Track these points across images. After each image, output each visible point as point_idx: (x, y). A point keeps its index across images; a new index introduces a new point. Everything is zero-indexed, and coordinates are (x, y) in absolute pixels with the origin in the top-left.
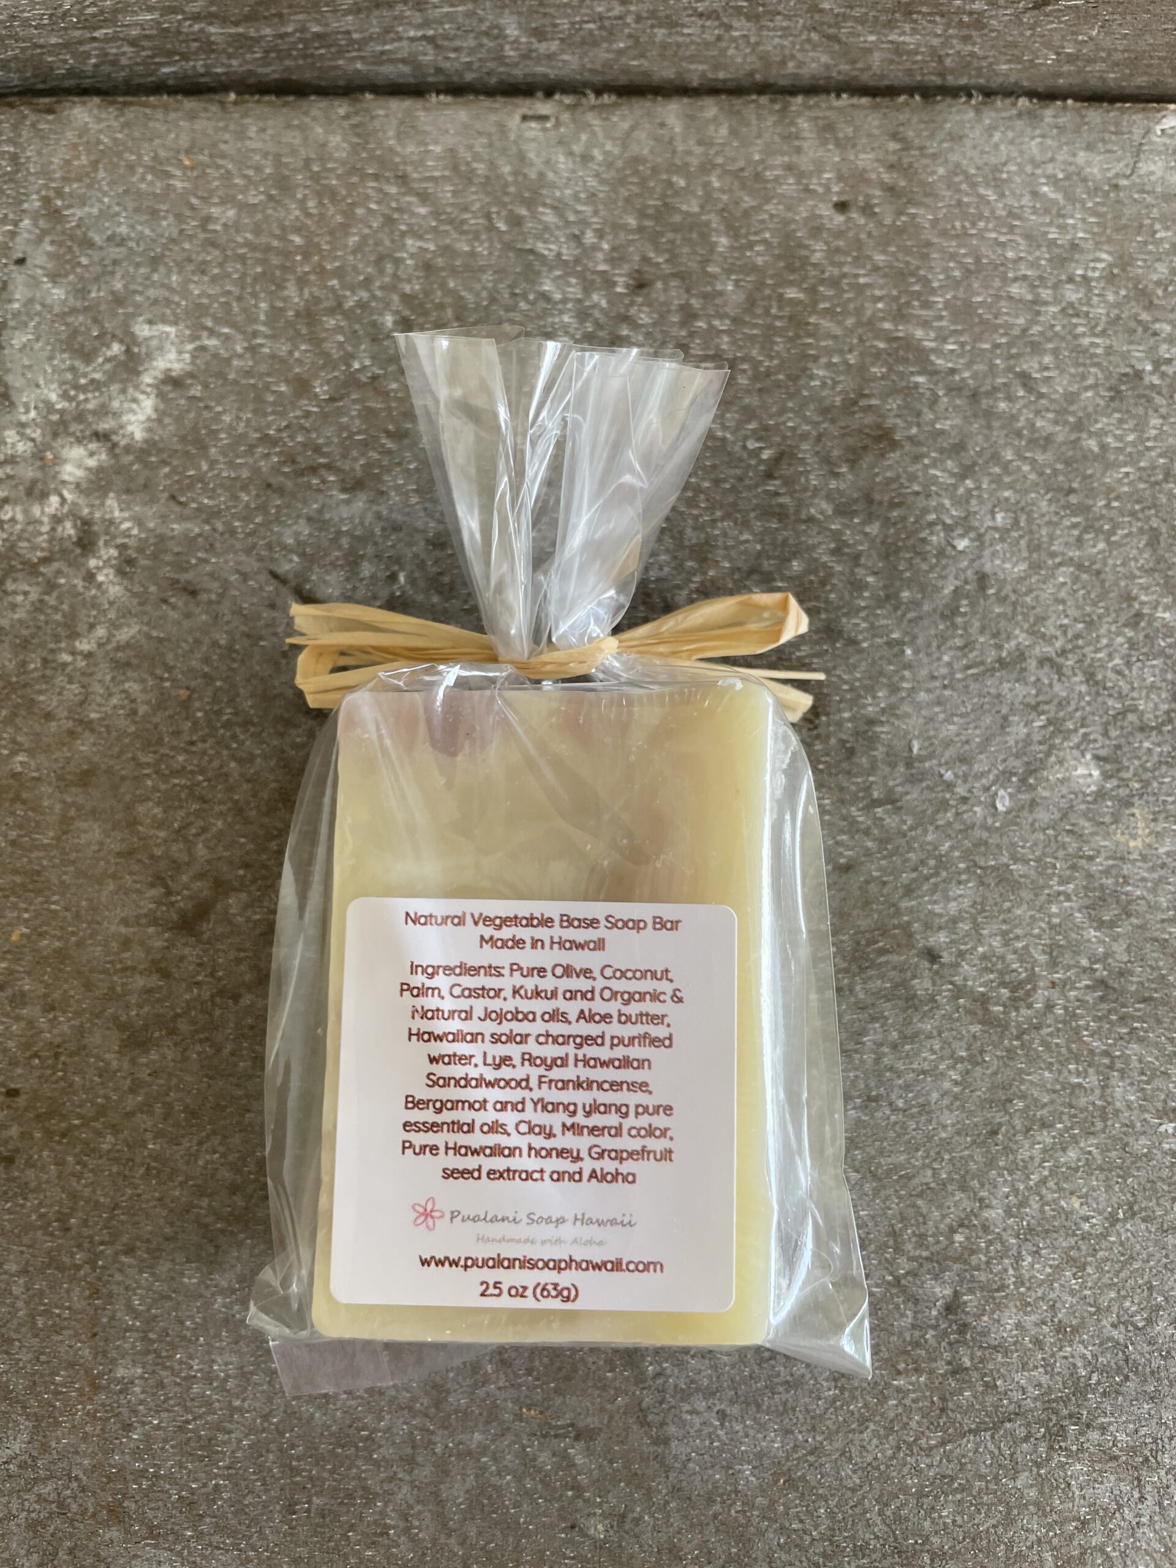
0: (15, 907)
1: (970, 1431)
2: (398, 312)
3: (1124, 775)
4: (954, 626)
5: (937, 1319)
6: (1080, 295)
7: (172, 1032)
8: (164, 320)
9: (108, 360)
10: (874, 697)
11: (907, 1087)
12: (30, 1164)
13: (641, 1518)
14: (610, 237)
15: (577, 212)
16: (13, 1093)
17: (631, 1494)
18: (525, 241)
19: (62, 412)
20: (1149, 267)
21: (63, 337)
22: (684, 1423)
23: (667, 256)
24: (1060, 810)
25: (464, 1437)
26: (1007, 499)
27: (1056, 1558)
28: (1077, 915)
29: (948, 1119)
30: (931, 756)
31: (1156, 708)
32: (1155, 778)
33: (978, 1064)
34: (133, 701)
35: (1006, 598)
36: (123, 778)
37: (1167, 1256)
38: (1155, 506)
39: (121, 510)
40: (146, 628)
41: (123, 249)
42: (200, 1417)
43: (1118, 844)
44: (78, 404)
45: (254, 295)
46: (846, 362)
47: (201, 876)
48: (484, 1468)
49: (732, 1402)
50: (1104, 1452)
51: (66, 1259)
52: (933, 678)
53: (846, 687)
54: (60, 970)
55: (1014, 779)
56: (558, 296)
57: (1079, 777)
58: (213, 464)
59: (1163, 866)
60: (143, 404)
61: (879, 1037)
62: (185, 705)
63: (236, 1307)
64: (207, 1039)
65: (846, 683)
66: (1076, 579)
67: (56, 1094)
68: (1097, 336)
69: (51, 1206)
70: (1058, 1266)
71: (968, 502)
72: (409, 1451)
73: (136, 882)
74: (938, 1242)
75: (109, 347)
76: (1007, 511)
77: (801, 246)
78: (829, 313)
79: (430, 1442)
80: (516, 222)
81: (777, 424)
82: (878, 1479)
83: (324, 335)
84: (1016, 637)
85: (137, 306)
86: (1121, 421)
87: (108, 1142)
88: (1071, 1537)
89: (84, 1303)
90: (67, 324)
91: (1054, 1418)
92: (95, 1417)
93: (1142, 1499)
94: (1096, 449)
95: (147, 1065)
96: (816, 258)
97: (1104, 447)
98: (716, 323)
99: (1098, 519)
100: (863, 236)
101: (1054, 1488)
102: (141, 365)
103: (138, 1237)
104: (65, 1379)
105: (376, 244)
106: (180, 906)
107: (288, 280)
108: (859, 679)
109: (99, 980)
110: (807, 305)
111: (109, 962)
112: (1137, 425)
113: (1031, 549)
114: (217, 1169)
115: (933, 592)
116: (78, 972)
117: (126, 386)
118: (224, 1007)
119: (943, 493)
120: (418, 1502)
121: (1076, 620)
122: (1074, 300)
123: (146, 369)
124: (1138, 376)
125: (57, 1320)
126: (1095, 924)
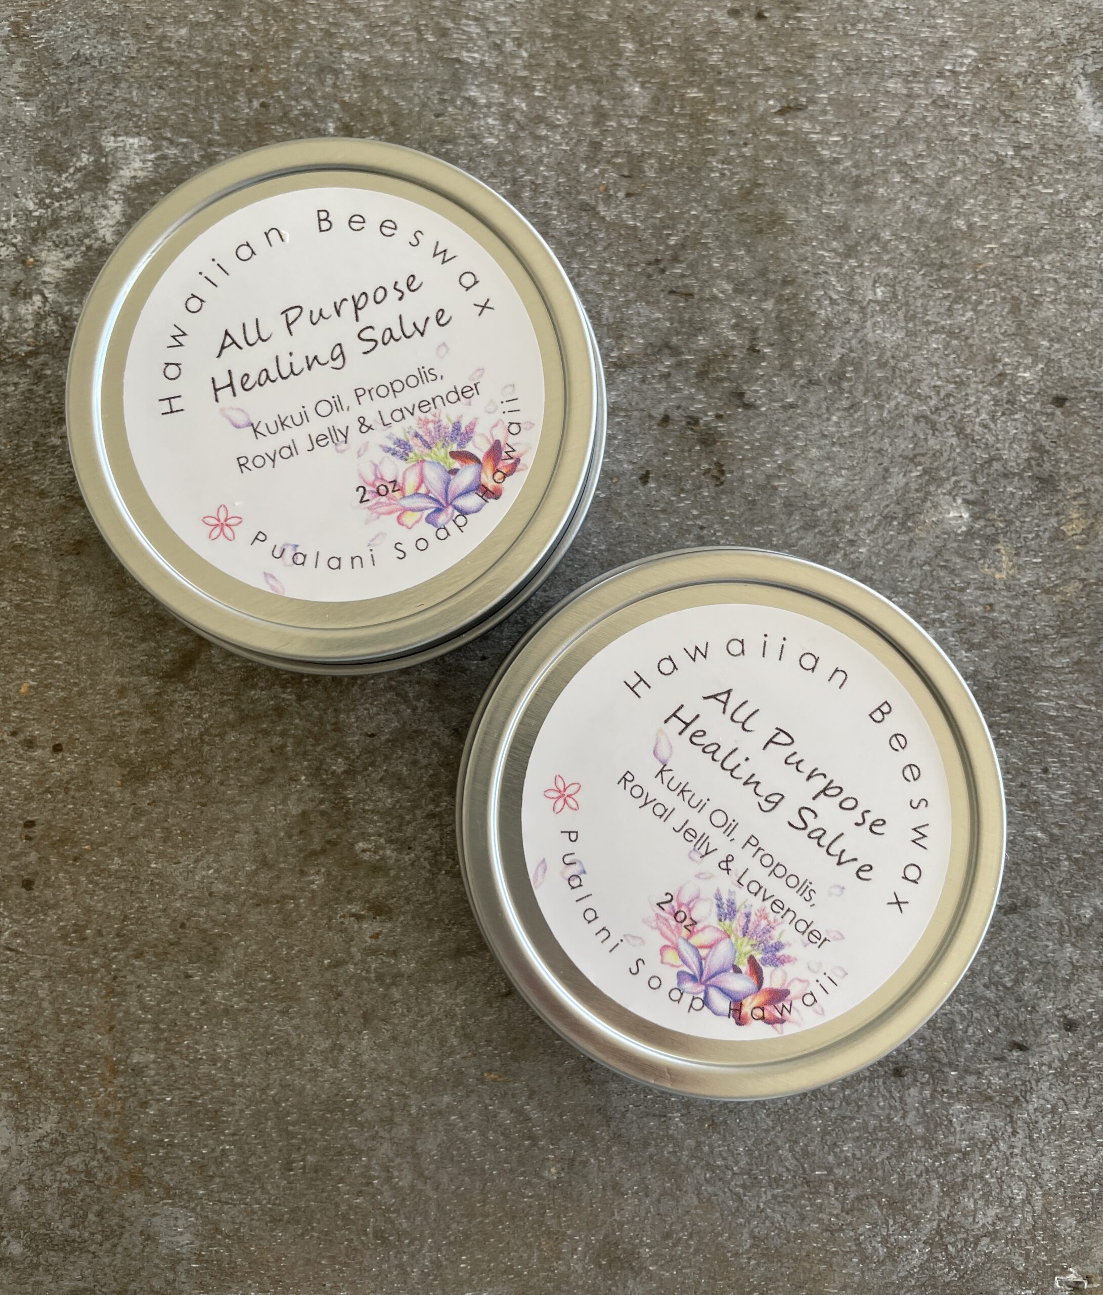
0: (23, 662)
2: (340, 119)
3: (990, 516)
4: (842, 390)
6: (949, 89)
7: (167, 766)
8: (127, 134)
9: (78, 170)
10: (773, 455)
12: (47, 884)
13: (587, 1161)
14: (528, 45)
15: (498, 23)
16: (30, 824)
17: (579, 1141)
18: (451, 49)
19: (40, 217)
20: (1010, 61)
21: (37, 150)
23: (579, 62)
24: (934, 548)
25: (436, 1100)
26: (886, 275)
27: (942, 1185)
28: (951, 639)
30: (823, 504)
31: (1018, 457)
32: (1017, 518)
35: (886, 363)
37: (1030, 926)
38: (1016, 277)
41: (87, 67)
42: (207, 1092)
43: (985, 576)
44: (53, 211)
45: (209, 107)
46: (743, 156)
48: (453, 1125)
50: (980, 1093)
51: (84, 965)
52: (824, 436)
53: (747, 447)
54: (65, 716)
55: (895, 523)
56: (483, 101)
57: (949, 519)
59: (1025, 594)
60: (112, 210)
63: (235, 999)
64: (199, 772)
65: (747, 443)
66: (947, 345)
67: (69, 824)
68: (964, 125)
69: (69, 920)
71: (852, 278)
72: (388, 1113)
75: (79, 159)
76: (885, 286)
77: (698, 49)
78: (726, 110)
79: (406, 1105)
80: (443, 33)
81: (682, 213)
82: (788, 1122)
84: (896, 397)
85: (102, 120)
86: (986, 202)
87: (116, 863)
88: (955, 1167)
89: (102, 1001)
90: (39, 139)
91: (936, 1065)
92: (115, 1098)
93: (1014, 1133)
94: (964, 228)
95: (146, 795)
96: (714, 59)
97: (971, 226)
98: (626, 122)
99: (966, 291)
100: (755, 39)
101: (937, 1125)
102: (109, 174)
103: (145, 944)
104: (88, 1066)
105: (317, 57)
106: (169, 657)
107: (238, 92)
108: (758, 440)
109: (101, 724)
110: (706, 103)
111: (108, 708)
112: (1000, 205)
113: (907, 319)
114: (212, 883)
115: (822, 360)
116: (81, 718)
117: (96, 194)
118: (212, 744)
119: (830, 271)
120: (397, 1156)
121: (948, 381)
122: (943, 92)
123: (113, 178)
124: (1001, 161)
125: (79, 1017)
126: (966, 646)
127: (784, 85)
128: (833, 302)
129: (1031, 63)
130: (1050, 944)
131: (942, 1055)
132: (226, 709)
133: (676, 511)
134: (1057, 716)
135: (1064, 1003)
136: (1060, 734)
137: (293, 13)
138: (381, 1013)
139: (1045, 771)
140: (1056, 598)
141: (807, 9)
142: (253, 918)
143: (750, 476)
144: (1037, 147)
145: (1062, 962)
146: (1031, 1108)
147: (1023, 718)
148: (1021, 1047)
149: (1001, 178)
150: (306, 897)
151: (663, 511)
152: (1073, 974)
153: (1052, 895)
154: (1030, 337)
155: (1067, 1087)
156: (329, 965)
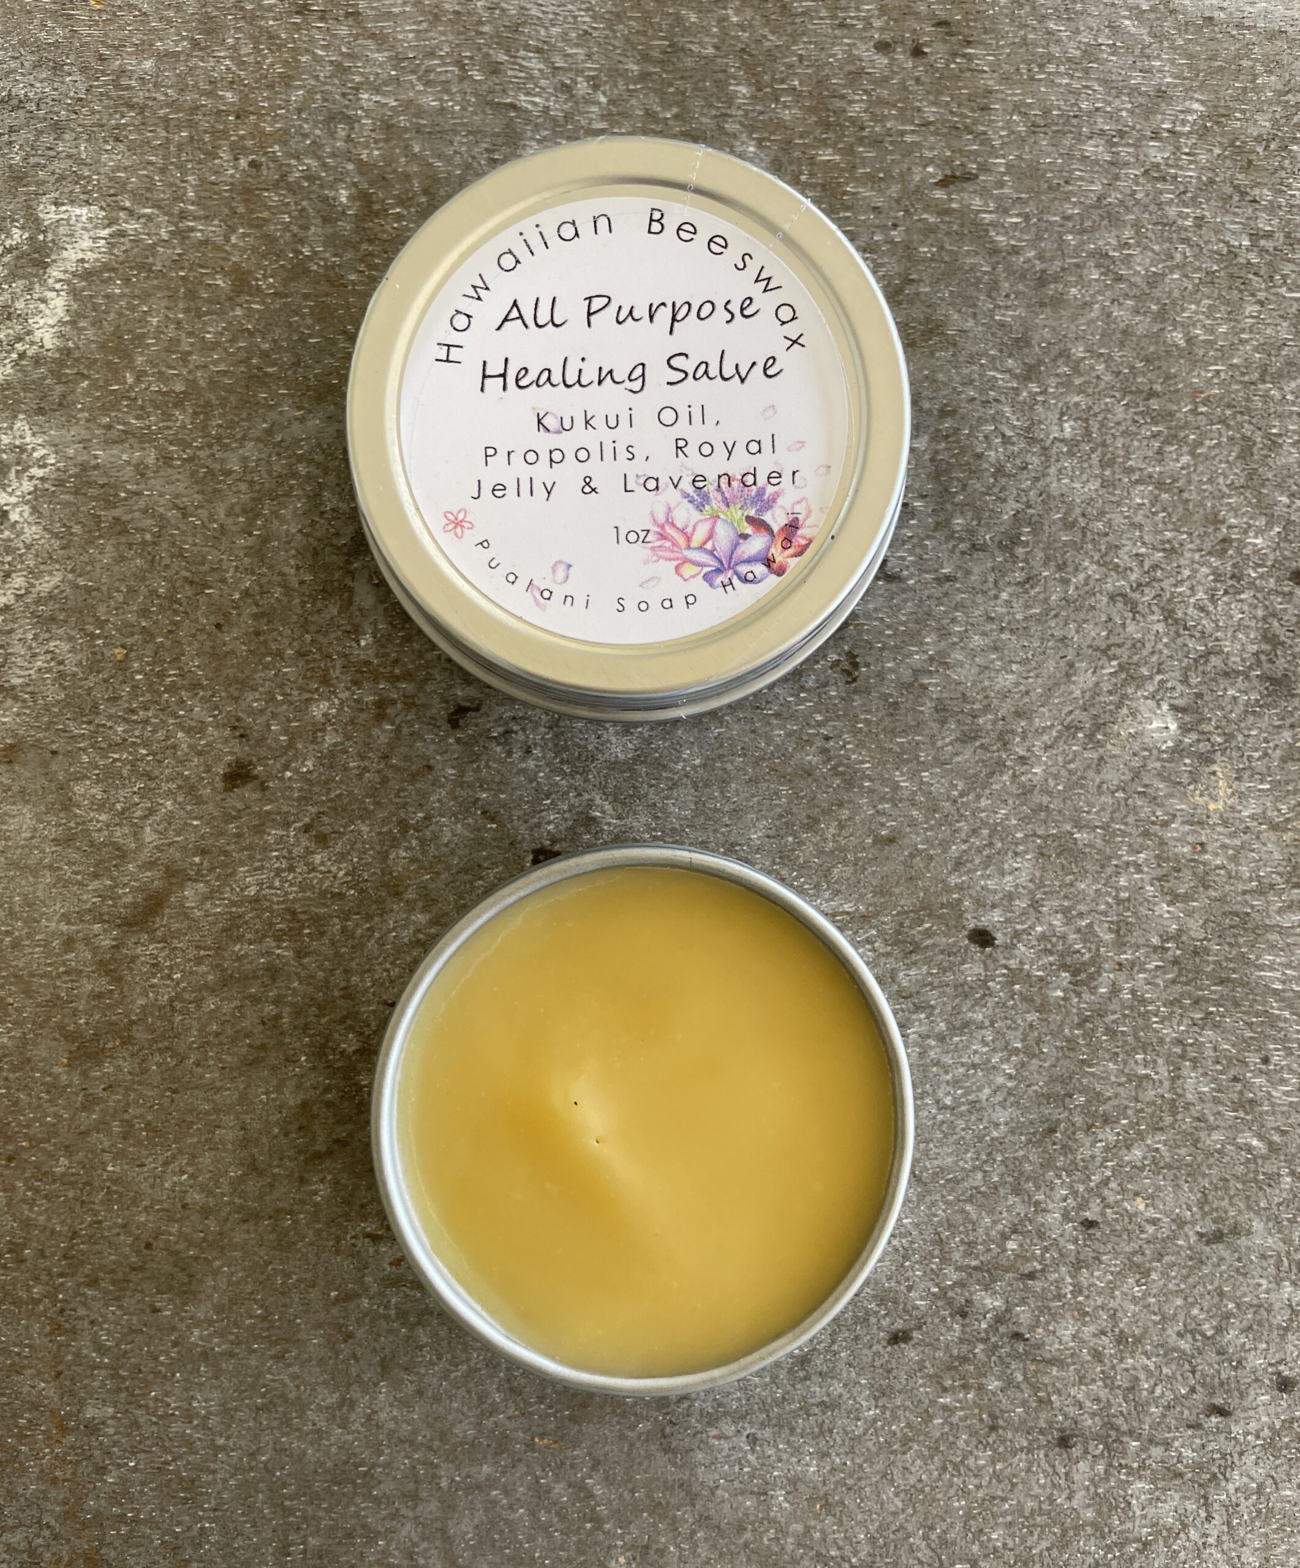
1: (1022, 1449)
2: (355, 184)
3: (1205, 727)
4: (1014, 559)
5: (986, 1331)
6: (1167, 155)
7: (127, 1041)
8: (72, 202)
10: (923, 643)
11: (956, 1083)
13: (666, 1548)
14: (608, 88)
15: (568, 55)
17: (655, 1525)
18: (504, 91)
20: (1248, 120)
22: (711, 1448)
23: (675, 110)
24: (1132, 769)
25: (473, 1470)
26: (1077, 405)
28: (1148, 888)
29: (1002, 1116)
30: (987, 709)
31: (1244, 650)
32: (1239, 730)
33: (1035, 1056)
34: (61, 663)
35: (1074, 524)
36: (54, 753)
37: (1239, 1260)
38: (1249, 411)
39: (34, 435)
40: (70, 576)
41: (21, 112)
42: (181, 1457)
43: (1196, 806)
45: (181, 167)
46: (892, 242)
47: (151, 864)
48: (495, 1502)
49: (763, 1426)
50: (1169, 1469)
51: (22, 1294)
52: (991, 619)
55: (1080, 735)
57: (1152, 731)
58: (139, 376)
59: (1248, 830)
60: (53, 304)
61: (924, 1029)
62: (122, 666)
63: (216, 1340)
64: (168, 1048)
65: (889, 627)
66: (1155, 500)
68: (1186, 204)
70: (1119, 1273)
71: (1031, 408)
72: (411, 1486)
73: (76, 873)
74: (989, 1250)
75: (9, 235)
76: (1076, 420)
77: (835, 95)
78: (871, 179)
79: (434, 1476)
80: (495, 69)
82: (923, 1502)
83: (265, 214)
84: (1087, 568)
85: (39, 184)
86: (1212, 309)
87: (62, 1165)
89: (46, 1340)
91: (1113, 1433)
92: (64, 1460)
93: (1209, 1518)
94: (1183, 343)
95: (101, 1078)
96: (855, 110)
97: (1190, 340)
99: (1182, 428)
100: (912, 82)
101: (1113, 1508)
102: (48, 256)
103: (101, 1268)
104: (29, 1421)
105: (325, 100)
106: (129, 899)
107: (219, 147)
108: (903, 623)
109: (41, 985)
110: (843, 170)
111: (50, 965)
112: (1230, 313)
113: (1103, 465)
114: (186, 1192)
115: (990, 517)
116: (16, 977)
117: (32, 283)
118: (185, 1012)
119: (1003, 398)
120: (423, 1540)
121: (1154, 548)
122: (1159, 159)
123: (54, 261)
124: (1232, 253)
125: (17, 1359)
126: (1168, 898)
127: (949, 147)
128: (1006, 440)
129: (1275, 122)
130: (1264, 1282)
131: (1120, 1421)
132: (203, 968)
133: (793, 716)
134: (1283, 991)
135: (1278, 1357)
136: (1287, 1014)
137: (294, 41)
138: (403, 1360)
139: (1266, 1061)
140: (1287, 837)
141: (981, 43)
142: (238, 1238)
143: (892, 670)
144: (1280, 236)
145: (1276, 1307)
146: (1231, 1487)
147: (1239, 992)
148: (1222, 1412)
149: (1232, 276)
150: (307, 1212)
151: (777, 715)
152: (1291, 1320)
153: (1268, 1220)
154: (1265, 491)
155: (1278, 1462)
156: (337, 1300)
